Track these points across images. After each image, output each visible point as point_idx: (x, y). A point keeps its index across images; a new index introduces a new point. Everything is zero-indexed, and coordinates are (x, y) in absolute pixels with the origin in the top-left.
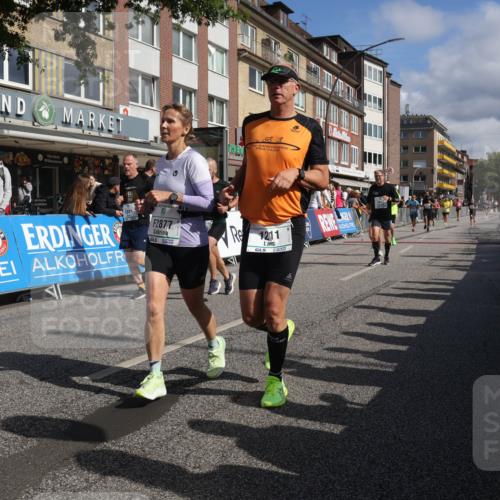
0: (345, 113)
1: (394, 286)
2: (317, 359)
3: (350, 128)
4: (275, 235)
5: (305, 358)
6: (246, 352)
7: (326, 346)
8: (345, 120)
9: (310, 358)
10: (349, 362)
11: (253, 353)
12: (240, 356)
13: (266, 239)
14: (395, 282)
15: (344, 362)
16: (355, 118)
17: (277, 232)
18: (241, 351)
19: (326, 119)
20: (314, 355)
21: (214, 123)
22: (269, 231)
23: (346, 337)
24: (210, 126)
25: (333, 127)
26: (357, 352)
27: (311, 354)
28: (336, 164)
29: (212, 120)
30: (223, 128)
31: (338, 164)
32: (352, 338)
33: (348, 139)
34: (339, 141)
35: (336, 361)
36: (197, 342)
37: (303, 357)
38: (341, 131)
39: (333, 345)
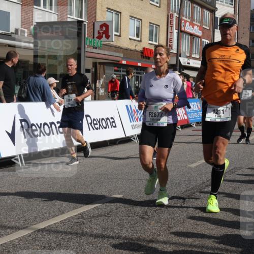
0: (197, 9)
1: (240, 172)
2: (165, 243)
3: (202, 22)
4: (222, 112)
5: (153, 242)
6: (96, 236)
7: (174, 230)
8: (197, 15)
9: (158, 242)
10: (195, 246)
11: (103, 237)
12: (91, 239)
13: (216, 113)
14: (241, 168)
15: (191, 246)
16: (207, 13)
17: (223, 110)
18: (91, 235)
19: (179, 14)
20: (161, 238)
21: (74, 17)
22: (219, 109)
23: (192, 221)
24: (69, 20)
25: (186, 22)
26: (202, 236)
27: (158, 238)
28: (188, 57)
29: (71, 14)
30: (82, 22)
31: (190, 57)
32: (198, 223)
33: (199, 33)
34: (191, 35)
35: (182, 245)
36: (49, 226)
37: (151, 241)
38: (193, 25)
39: (180, 229)
